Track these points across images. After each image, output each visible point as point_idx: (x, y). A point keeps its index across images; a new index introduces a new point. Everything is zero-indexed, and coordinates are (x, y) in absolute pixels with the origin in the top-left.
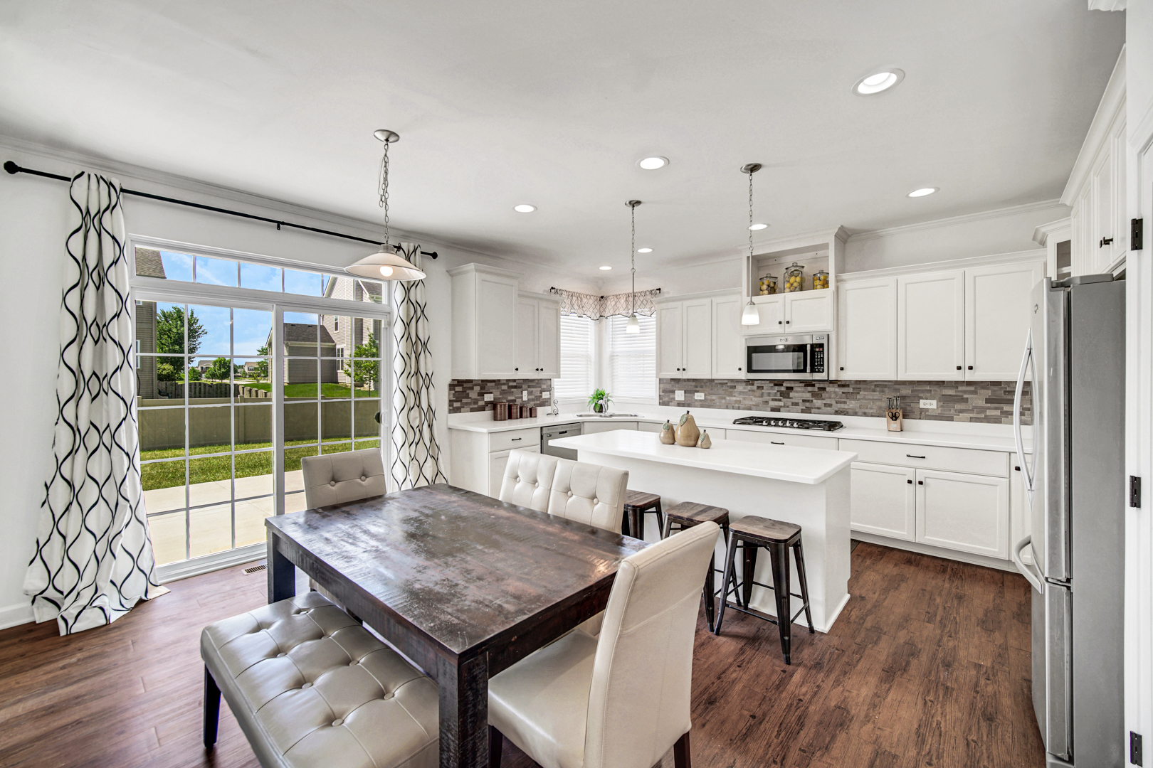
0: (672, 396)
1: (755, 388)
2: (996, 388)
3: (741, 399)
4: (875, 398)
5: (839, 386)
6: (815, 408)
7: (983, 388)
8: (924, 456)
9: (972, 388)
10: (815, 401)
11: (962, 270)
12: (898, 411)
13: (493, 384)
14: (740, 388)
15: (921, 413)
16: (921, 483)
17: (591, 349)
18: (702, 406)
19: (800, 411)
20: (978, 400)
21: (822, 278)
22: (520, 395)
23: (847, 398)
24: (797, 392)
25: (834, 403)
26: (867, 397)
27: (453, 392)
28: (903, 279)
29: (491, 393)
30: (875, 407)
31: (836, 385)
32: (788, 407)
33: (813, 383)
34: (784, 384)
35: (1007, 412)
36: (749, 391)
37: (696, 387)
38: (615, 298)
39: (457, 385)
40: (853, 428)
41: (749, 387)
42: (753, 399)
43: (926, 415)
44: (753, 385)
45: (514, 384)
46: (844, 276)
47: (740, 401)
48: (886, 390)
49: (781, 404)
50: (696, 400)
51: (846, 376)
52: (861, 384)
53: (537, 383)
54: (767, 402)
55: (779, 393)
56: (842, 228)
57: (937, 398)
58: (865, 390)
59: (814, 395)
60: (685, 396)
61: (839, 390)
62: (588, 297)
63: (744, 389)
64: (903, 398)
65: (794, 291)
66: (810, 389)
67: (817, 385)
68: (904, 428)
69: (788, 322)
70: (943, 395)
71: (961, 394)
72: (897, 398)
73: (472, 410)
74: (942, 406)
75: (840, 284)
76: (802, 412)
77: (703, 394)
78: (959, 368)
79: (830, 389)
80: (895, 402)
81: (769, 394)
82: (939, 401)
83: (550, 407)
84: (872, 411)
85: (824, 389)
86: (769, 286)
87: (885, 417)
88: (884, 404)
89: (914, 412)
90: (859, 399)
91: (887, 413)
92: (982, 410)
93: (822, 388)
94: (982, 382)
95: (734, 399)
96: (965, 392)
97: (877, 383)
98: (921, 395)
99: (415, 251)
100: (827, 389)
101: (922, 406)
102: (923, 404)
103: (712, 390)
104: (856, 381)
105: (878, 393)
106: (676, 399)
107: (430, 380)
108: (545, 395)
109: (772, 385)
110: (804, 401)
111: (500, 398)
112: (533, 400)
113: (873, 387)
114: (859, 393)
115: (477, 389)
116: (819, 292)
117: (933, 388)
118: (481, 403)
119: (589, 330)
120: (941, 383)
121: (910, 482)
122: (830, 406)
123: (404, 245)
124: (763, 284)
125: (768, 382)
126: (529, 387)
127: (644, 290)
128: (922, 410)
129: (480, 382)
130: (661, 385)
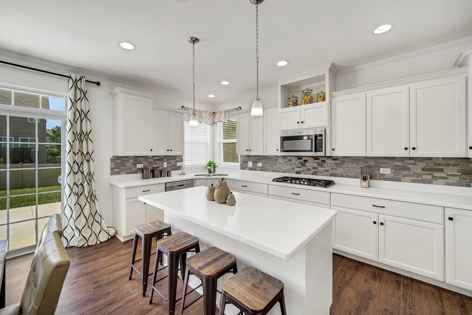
0: (246, 165)
1: (288, 160)
2: (429, 161)
3: (281, 167)
4: (354, 167)
5: (333, 159)
6: (319, 172)
7: (420, 161)
8: (384, 206)
9: (413, 161)
10: (319, 168)
11: (407, 86)
12: (367, 175)
13: (143, 158)
14: (280, 160)
15: (381, 177)
16: (382, 224)
17: (209, 140)
18: (261, 170)
19: (311, 174)
20: (417, 169)
21: (322, 96)
22: (162, 164)
23: (337, 167)
24: (309, 163)
25: (330, 169)
26: (348, 166)
27: (114, 163)
28: (370, 93)
29: (142, 163)
30: (353, 172)
31: (331, 159)
32: (305, 171)
33: (319, 158)
34: (303, 159)
35: (436, 177)
36: (285, 162)
37: (258, 160)
38: (220, 113)
39: (116, 159)
40: (341, 184)
41: (285, 160)
42: (287, 166)
43: (384, 178)
44: (286, 159)
45: (158, 158)
46: (334, 94)
47: (280, 168)
48: (360, 162)
49: (301, 169)
50: (258, 167)
51: (336, 154)
52: (345, 159)
53: (174, 158)
54: (294, 168)
55: (300, 163)
56: (333, 65)
57: (391, 167)
58: (348, 162)
59: (319, 165)
60: (253, 165)
61: (333, 162)
62: (205, 112)
63: (282, 161)
64: (370, 167)
65: (307, 104)
66: (316, 161)
67: (321, 159)
68: (371, 185)
69: (302, 122)
70: (394, 166)
71: (406, 165)
72: (366, 167)
73: (128, 173)
74: (394, 172)
75: (333, 99)
76: (312, 174)
77: (261, 164)
78: (406, 149)
79: (328, 161)
80: (365, 170)
81: (295, 164)
82: (392, 169)
83: (181, 171)
84: (351, 174)
85: (324, 161)
86: (293, 102)
87: (359, 178)
88: (359, 171)
89: (377, 176)
90: (344, 168)
91: (360, 176)
92: (420, 175)
93: (323, 161)
94: (419, 158)
95: (277, 166)
96: (408, 164)
97: (355, 158)
98: (381, 165)
99: (80, 79)
100: (326, 161)
101: (381, 172)
102: (383, 171)
103: (266, 161)
104: (343, 157)
105: (355, 164)
106: (249, 166)
107: (91, 156)
108: (178, 164)
109: (297, 159)
110: (313, 168)
111: (148, 166)
112: (170, 167)
113: (352, 160)
114: (344, 164)
115: (132, 161)
116: (321, 103)
117: (388, 161)
118: (134, 169)
119: (208, 130)
120: (393, 158)
121: (375, 223)
122: (328, 171)
123: (73, 76)
124: (290, 101)
125: (294, 157)
126: (168, 160)
127: (233, 108)
128: (381, 175)
129: (134, 157)
130: (242, 159)
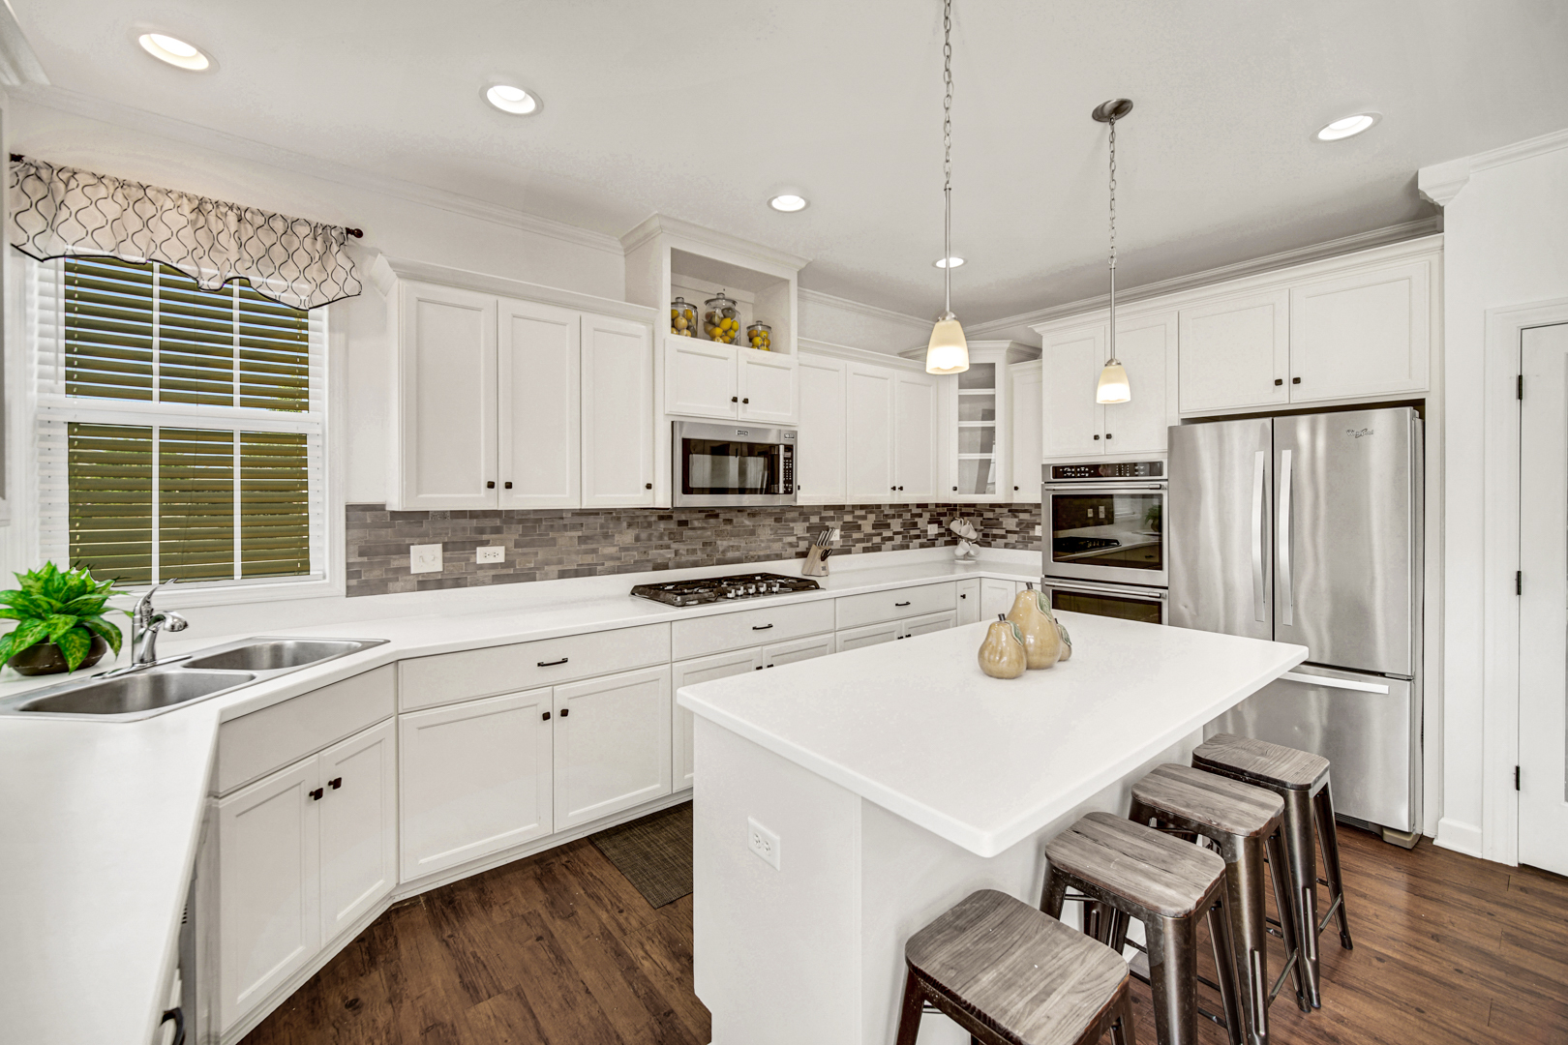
0: (396, 564)
18: (498, 579)
20: (868, 527)
21: (764, 333)
24: (693, 529)
34: (674, 516)
37: (481, 531)
49: (669, 554)
50: (481, 567)
55: (666, 534)
57: (840, 526)
59: (717, 533)
60: (445, 560)
67: (722, 516)
69: (745, 401)
70: (844, 523)
77: (500, 550)
82: (841, 530)
98: (827, 523)
103: (525, 536)
106: (413, 570)
130: (356, 533)
